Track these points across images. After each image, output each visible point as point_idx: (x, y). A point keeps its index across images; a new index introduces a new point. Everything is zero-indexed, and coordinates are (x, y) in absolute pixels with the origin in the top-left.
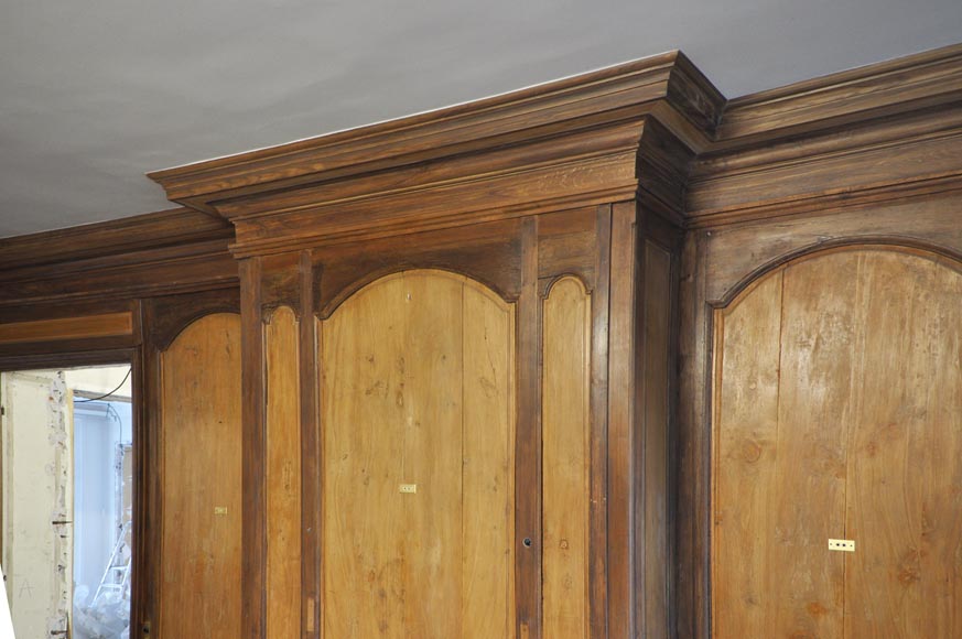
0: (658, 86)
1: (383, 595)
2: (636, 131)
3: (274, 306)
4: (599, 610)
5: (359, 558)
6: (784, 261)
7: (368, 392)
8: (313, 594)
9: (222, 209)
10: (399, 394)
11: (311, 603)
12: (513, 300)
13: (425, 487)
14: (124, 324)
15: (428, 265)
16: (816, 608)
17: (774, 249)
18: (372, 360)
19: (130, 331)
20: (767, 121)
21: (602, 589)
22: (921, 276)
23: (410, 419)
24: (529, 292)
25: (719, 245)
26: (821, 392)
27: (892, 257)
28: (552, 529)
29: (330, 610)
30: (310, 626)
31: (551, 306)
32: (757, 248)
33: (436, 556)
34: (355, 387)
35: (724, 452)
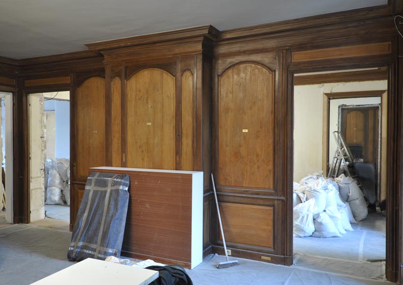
0: (206, 32)
1: (143, 151)
2: (202, 38)
3: (115, 77)
4: (195, 150)
5: (136, 142)
6: (233, 66)
7: (139, 99)
8: (125, 152)
9: (101, 52)
10: (147, 100)
11: (124, 154)
12: (175, 76)
13: (153, 124)
14: (68, 80)
15: (154, 67)
16: (240, 146)
17: (231, 63)
18: (140, 91)
19: (69, 82)
20: (228, 36)
21: (195, 146)
22: (259, 69)
23: (150, 106)
24: (179, 74)
25: (220, 62)
26: (241, 95)
27: (253, 65)
28: (184, 132)
29: (129, 156)
30: (124, 160)
31: (184, 78)
32: (228, 62)
33: (156, 141)
34: (135, 98)
35: (222, 111)
